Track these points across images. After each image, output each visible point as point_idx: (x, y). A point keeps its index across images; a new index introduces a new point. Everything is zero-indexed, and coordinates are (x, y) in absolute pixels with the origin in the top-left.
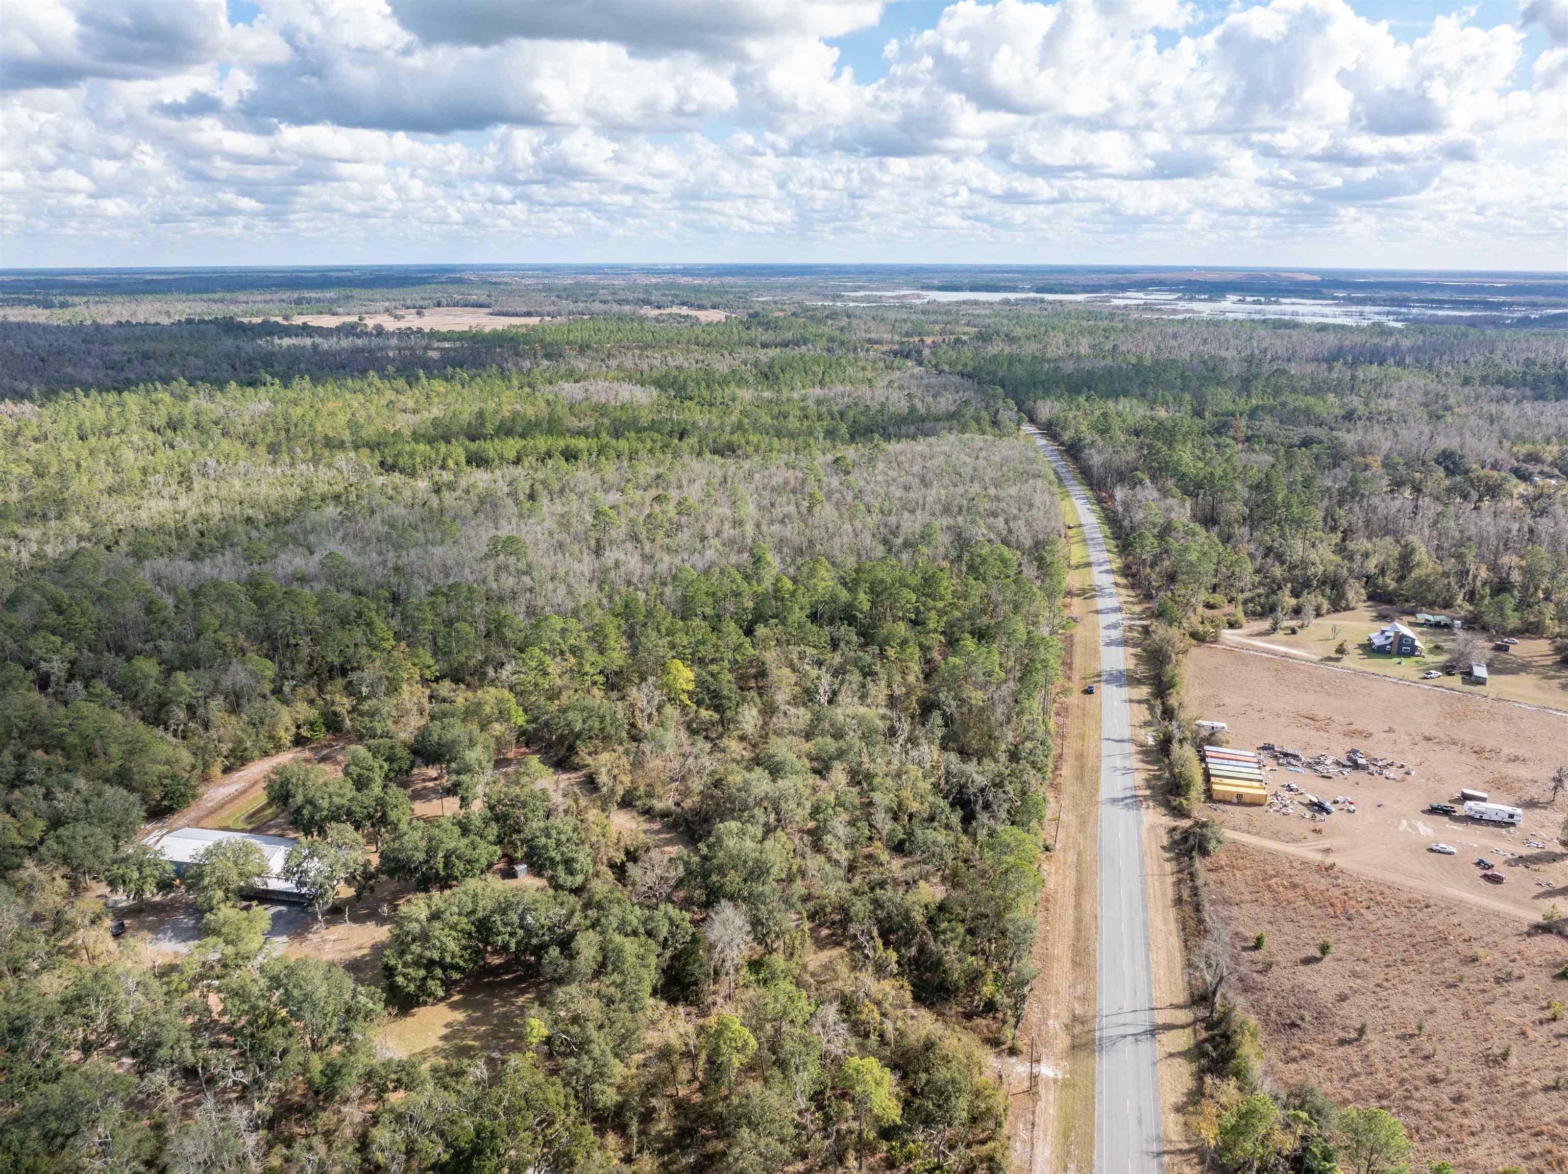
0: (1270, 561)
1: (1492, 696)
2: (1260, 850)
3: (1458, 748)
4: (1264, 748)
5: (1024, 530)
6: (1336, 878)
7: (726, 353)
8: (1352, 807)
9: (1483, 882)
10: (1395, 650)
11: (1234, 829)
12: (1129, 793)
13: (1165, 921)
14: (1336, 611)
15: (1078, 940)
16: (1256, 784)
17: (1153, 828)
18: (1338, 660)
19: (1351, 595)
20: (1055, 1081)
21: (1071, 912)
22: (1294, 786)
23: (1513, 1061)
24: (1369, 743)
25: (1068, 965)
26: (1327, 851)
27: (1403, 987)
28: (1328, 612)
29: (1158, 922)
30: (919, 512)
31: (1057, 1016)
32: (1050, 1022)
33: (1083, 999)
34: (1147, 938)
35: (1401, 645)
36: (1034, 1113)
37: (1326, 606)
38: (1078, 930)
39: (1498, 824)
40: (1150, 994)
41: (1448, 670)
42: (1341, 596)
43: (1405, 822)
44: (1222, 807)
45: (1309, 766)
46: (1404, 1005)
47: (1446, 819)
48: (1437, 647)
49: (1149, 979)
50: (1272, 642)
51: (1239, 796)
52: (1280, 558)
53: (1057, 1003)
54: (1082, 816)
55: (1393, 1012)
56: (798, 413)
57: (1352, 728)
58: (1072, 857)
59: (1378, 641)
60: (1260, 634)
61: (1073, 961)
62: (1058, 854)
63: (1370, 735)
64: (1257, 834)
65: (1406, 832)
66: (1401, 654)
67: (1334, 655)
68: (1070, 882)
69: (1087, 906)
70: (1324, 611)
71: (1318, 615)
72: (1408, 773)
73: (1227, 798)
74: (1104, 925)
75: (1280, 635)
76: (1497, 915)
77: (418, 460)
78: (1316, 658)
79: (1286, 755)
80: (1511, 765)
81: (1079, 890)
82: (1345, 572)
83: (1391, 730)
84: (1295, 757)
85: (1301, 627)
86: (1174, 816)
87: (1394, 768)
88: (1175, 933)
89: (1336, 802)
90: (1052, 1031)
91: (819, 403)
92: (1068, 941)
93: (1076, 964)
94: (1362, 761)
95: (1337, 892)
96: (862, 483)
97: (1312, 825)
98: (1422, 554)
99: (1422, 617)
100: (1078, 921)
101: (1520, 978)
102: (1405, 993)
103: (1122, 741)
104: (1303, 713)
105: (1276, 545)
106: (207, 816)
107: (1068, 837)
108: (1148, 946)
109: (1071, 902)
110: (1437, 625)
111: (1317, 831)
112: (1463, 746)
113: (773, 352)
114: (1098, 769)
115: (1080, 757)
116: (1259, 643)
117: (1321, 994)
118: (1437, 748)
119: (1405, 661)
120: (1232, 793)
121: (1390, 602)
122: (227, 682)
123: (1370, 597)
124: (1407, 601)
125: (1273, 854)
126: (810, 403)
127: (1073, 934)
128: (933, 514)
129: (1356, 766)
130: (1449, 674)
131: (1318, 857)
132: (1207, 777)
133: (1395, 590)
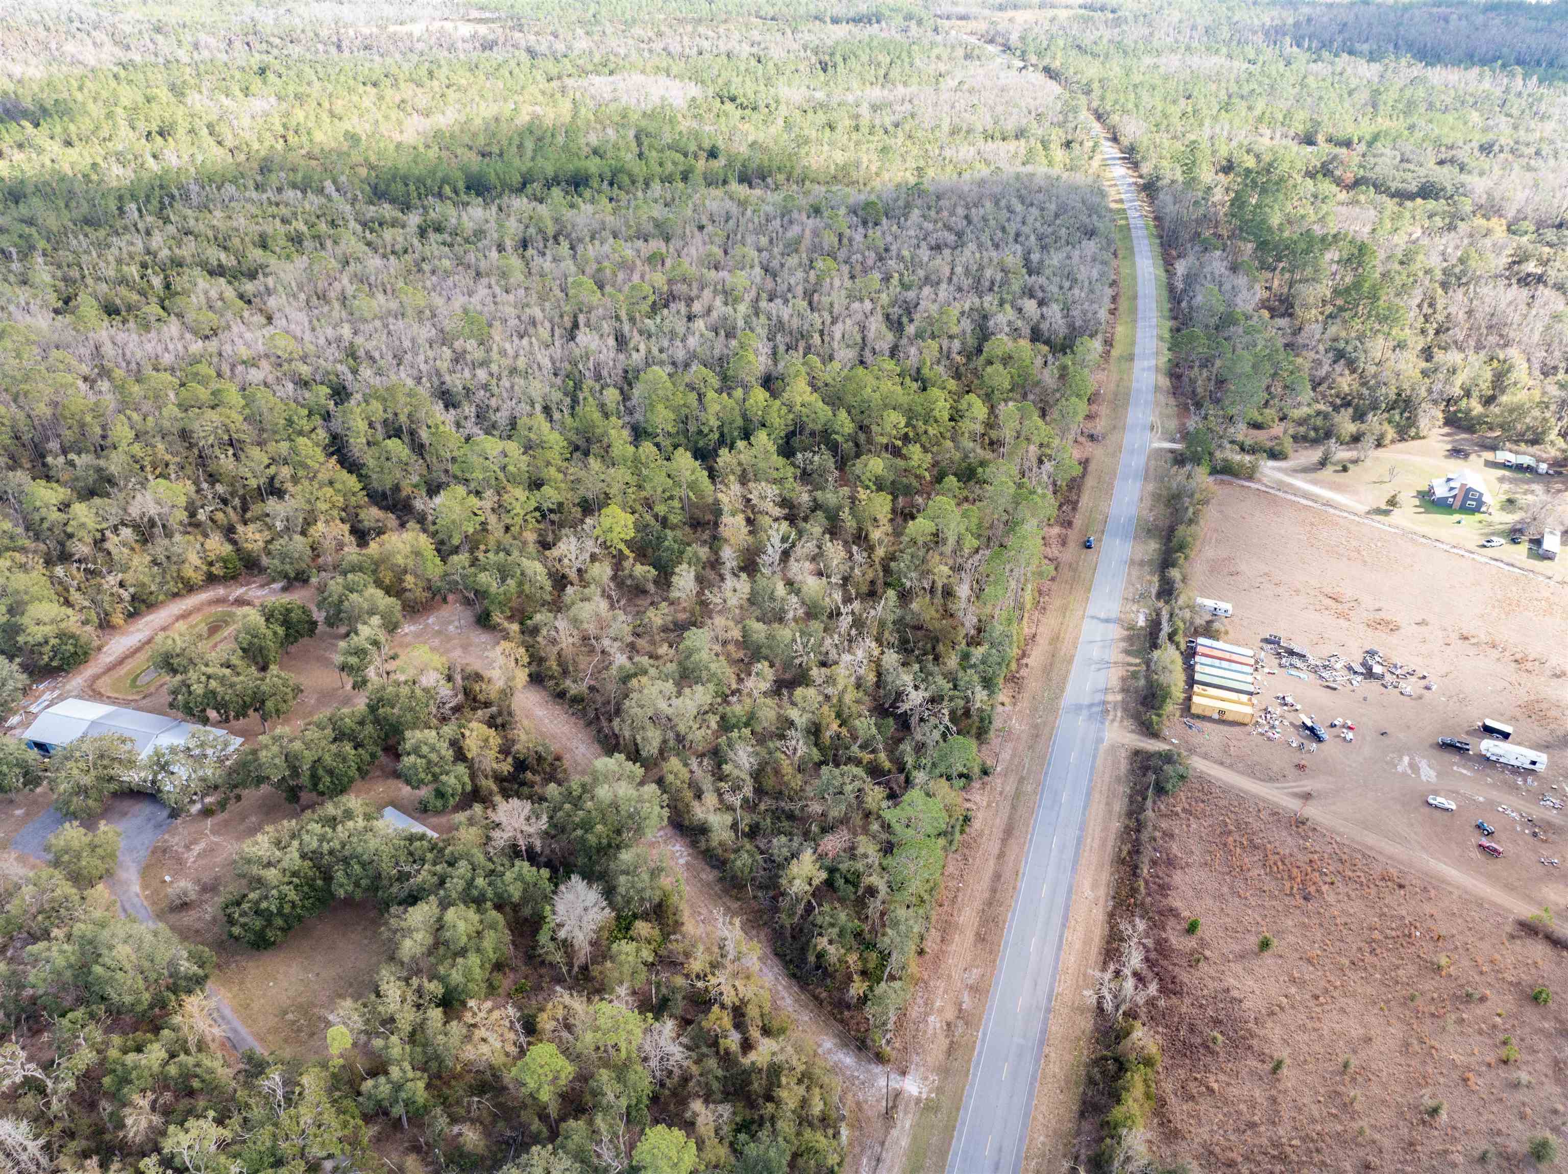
0: (1339, 368)
1: (1558, 578)
2: (1226, 790)
3: (1495, 654)
4: (1266, 641)
5: (1059, 315)
6: (1306, 838)
7: (789, 31)
8: (1350, 735)
9: (1476, 855)
10: (1458, 504)
11: (1205, 756)
12: (1099, 697)
13: (1094, 886)
14: (1402, 440)
15: (990, 904)
16: (1244, 698)
17: (1113, 748)
18: (1386, 513)
19: (1424, 423)
20: (918, 1101)
21: (992, 862)
22: (1289, 700)
23: (1444, 1116)
24: (1394, 639)
25: (970, 935)
26: (1307, 797)
27: (1343, 1001)
28: (1393, 442)
29: (1087, 884)
30: (944, 286)
31: (941, 1010)
32: (931, 1019)
33: (975, 989)
34: (1067, 908)
35: (1466, 497)
36: (882, 1144)
37: (1391, 433)
38: (994, 891)
39: (1516, 770)
40: (1052, 990)
41: (1514, 535)
42: (1412, 422)
43: (1406, 759)
44: (1199, 724)
45: (1314, 670)
46: (1337, 1027)
47: (1456, 758)
48: (1510, 501)
49: (1056, 968)
50: (1314, 482)
51: (1221, 712)
52: (1351, 365)
53: (946, 992)
54: (1036, 726)
55: (1321, 1036)
56: (847, 122)
57: (1378, 616)
58: (1010, 788)
59: (1441, 492)
60: (1306, 470)
61: (978, 934)
62: (996, 781)
63: (1398, 628)
64: (1231, 767)
65: (1404, 774)
66: (1464, 509)
67: (1384, 507)
68: (1000, 822)
69: (1011, 857)
70: (1387, 441)
71: (1379, 444)
72: (1428, 688)
73: (1207, 713)
74: (1023, 885)
75: (1328, 473)
76: (1480, 903)
77: (412, 187)
78: (1362, 508)
79: (1291, 653)
80: (1554, 682)
81: (1008, 832)
82: (1423, 393)
83: (1422, 623)
84: (1302, 656)
85: (1355, 462)
86: (1142, 733)
87: (1413, 679)
88: (1102, 902)
89: (1333, 726)
90: (930, 1032)
91: (875, 108)
92: (977, 904)
93: (981, 938)
94: (1377, 669)
95: (1302, 858)
96: (889, 239)
97: (1297, 758)
98: (1521, 372)
99: (1502, 456)
100: (997, 876)
101: (1483, 999)
102: (1343, 1011)
103: (1107, 621)
104: (1328, 590)
105: (1349, 348)
106: (104, 673)
107: (1013, 756)
108: (1066, 918)
109: (994, 847)
110: (1519, 468)
111: (1300, 767)
112: (1504, 650)
113: (840, 32)
114: (1070, 661)
115: (1055, 639)
116: (1299, 482)
117: (1246, 1005)
118: (1472, 651)
119: (1466, 519)
120: (1213, 708)
121: (1470, 429)
122: (134, 511)
123: (1448, 422)
124: (1491, 429)
125: (1241, 798)
126: (864, 110)
127: (987, 895)
128: (960, 289)
129: (1369, 674)
130: (1514, 541)
131: (1294, 805)
132: (1191, 682)
133: (1480, 416)
